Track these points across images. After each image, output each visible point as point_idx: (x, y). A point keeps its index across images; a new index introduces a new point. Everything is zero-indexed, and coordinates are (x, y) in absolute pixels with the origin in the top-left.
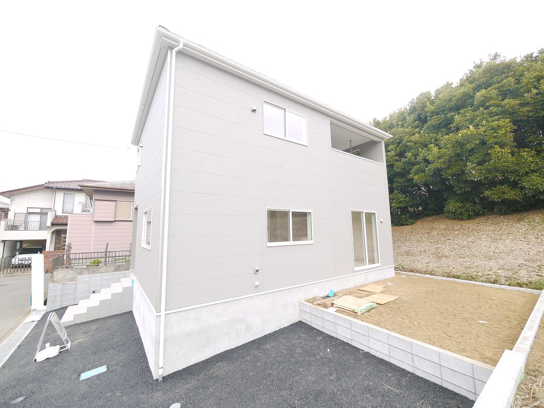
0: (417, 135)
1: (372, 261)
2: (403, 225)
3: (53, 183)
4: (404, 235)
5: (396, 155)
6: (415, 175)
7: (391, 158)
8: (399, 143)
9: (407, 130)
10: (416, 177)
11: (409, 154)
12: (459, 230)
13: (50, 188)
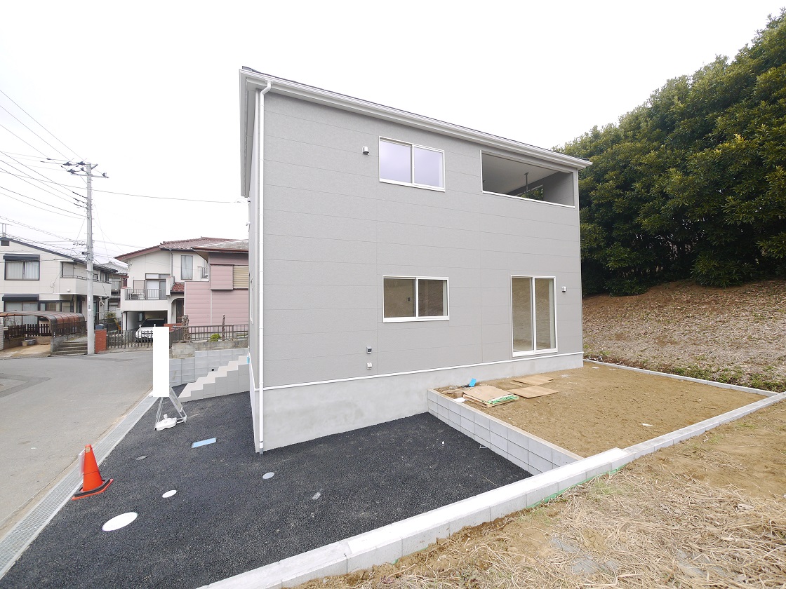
0: (653, 153)
1: (544, 344)
2: (626, 294)
3: (168, 243)
4: (624, 310)
5: (617, 187)
6: (644, 218)
7: (609, 192)
8: (625, 167)
9: (639, 145)
10: (645, 222)
11: (637, 185)
12: (709, 303)
13: (166, 250)
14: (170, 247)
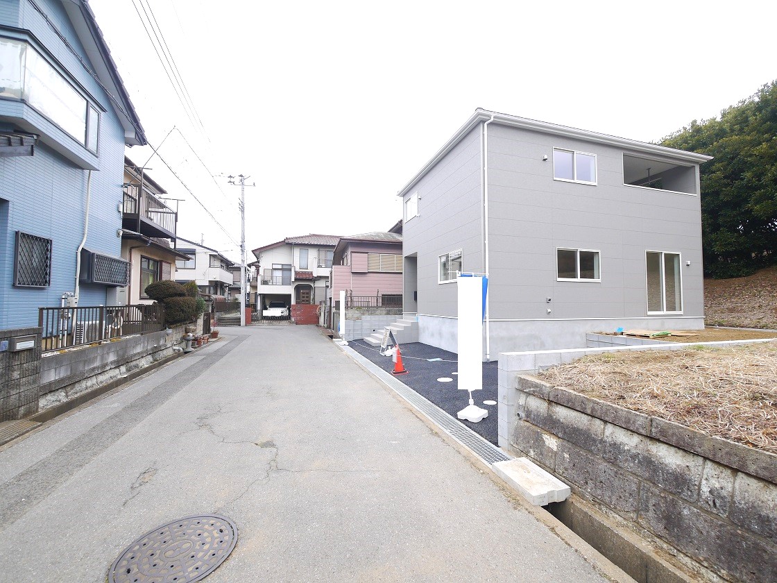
0: (764, 145)
1: (671, 307)
2: (732, 277)
4: (731, 290)
5: (725, 177)
6: (756, 204)
7: (716, 181)
8: (733, 159)
9: (748, 138)
10: (757, 207)
11: (748, 175)
14: (293, 241)
